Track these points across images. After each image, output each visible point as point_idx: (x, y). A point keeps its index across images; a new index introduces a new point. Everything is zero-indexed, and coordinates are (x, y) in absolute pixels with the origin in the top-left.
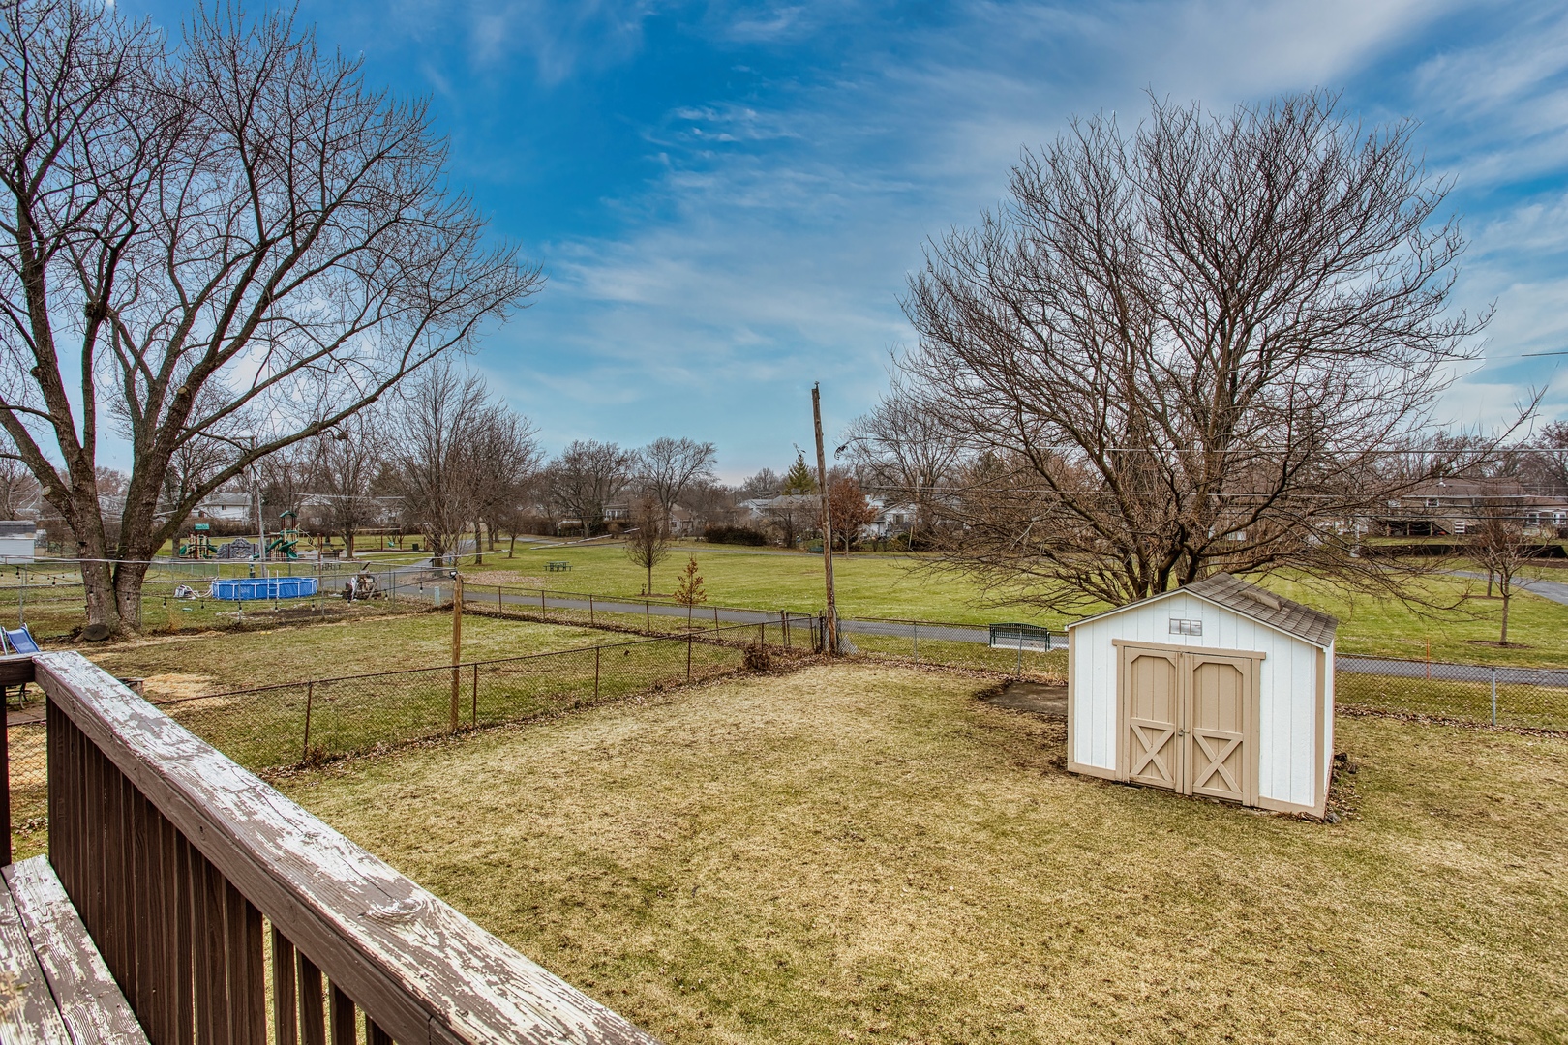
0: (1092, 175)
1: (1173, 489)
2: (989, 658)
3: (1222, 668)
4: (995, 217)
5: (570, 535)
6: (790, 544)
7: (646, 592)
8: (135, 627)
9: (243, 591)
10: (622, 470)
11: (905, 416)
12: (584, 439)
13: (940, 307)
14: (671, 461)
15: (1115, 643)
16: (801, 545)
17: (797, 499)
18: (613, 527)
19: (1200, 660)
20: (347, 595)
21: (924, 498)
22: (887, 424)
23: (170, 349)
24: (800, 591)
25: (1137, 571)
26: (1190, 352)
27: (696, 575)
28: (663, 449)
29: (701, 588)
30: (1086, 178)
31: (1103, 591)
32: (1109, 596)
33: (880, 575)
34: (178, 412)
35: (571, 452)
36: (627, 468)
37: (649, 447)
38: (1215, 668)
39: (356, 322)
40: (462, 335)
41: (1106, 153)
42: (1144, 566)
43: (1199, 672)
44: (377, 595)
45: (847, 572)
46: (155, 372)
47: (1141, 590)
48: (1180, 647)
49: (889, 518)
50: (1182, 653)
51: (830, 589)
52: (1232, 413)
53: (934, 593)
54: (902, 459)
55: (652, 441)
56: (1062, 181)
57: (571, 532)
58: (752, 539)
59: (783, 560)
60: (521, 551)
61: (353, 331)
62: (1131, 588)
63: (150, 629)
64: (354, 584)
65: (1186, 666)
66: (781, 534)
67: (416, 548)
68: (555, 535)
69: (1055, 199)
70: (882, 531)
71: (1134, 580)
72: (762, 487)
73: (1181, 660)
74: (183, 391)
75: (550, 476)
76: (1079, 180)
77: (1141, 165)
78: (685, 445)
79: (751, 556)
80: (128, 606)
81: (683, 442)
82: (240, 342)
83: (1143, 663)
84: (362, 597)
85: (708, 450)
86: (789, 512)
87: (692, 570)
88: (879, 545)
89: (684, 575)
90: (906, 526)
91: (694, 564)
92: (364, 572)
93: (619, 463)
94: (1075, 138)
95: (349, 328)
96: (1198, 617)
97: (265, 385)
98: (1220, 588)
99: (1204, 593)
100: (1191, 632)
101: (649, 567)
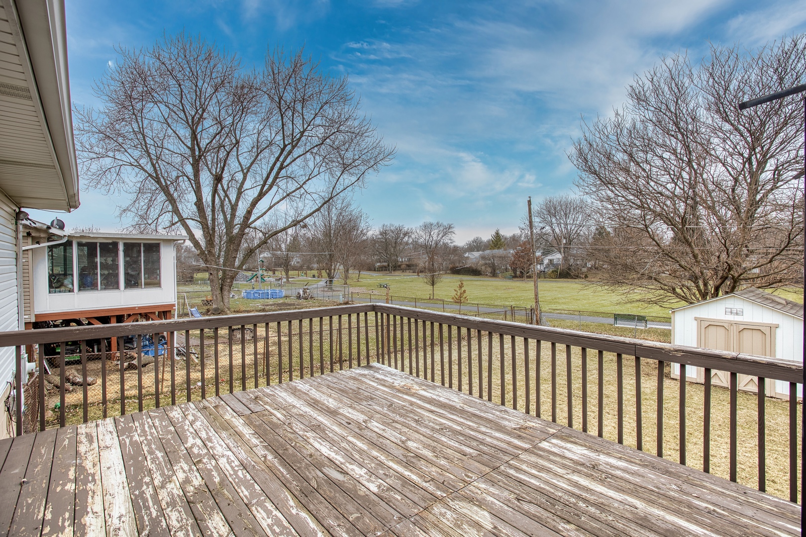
0: (673, 85)
1: (725, 247)
2: (615, 331)
3: (754, 331)
4: (621, 112)
5: (382, 270)
6: (494, 275)
7: (432, 298)
8: (229, 309)
9: (256, 295)
10: (406, 238)
11: (555, 209)
12: (388, 223)
13: (589, 157)
14: (432, 233)
15: (696, 319)
16: (500, 275)
17: (496, 252)
18: (403, 266)
19: (742, 327)
20: (299, 297)
21: (566, 250)
22: (545, 213)
23: (238, 191)
24: (506, 298)
25: (702, 287)
26: (731, 174)
27: (463, 289)
28: (427, 227)
29: (465, 295)
30: (670, 89)
31: (683, 297)
32: (685, 299)
33: (545, 290)
34: (247, 218)
35: (382, 230)
36: (409, 237)
37: (420, 226)
38: (751, 331)
39: (310, 175)
40: (358, 179)
41: (681, 73)
42: (705, 285)
43: (741, 333)
44: (312, 298)
45: (527, 289)
46: (233, 201)
47: (704, 296)
48: (731, 321)
49: (546, 261)
50: (731, 324)
51: (536, 295)
52: (754, 204)
53: (577, 300)
54: (553, 230)
55: (421, 223)
56: (656, 90)
57: (382, 269)
58: (474, 272)
59: (492, 283)
60: (362, 278)
61: (309, 179)
62: (698, 296)
63: (233, 310)
64: (301, 293)
65: (734, 330)
66: (489, 270)
67: (314, 276)
68: (375, 270)
69: (652, 100)
70: (542, 268)
71: (699, 290)
72: (476, 246)
73: (732, 327)
74: (249, 209)
75: (374, 241)
76: (666, 89)
77: (703, 79)
78: (438, 225)
79: (475, 281)
80: (226, 301)
81: (438, 223)
82: (271, 187)
83: (711, 329)
84: (306, 299)
85: (450, 227)
86: (493, 257)
87: (461, 287)
88: (542, 275)
89: (457, 289)
90: (556, 266)
91: (462, 284)
92: (306, 287)
93: (405, 235)
94: (664, 66)
95: (307, 178)
96: (741, 307)
97: (274, 205)
98: (752, 294)
99: (744, 296)
100: (737, 314)
101: (433, 285)
